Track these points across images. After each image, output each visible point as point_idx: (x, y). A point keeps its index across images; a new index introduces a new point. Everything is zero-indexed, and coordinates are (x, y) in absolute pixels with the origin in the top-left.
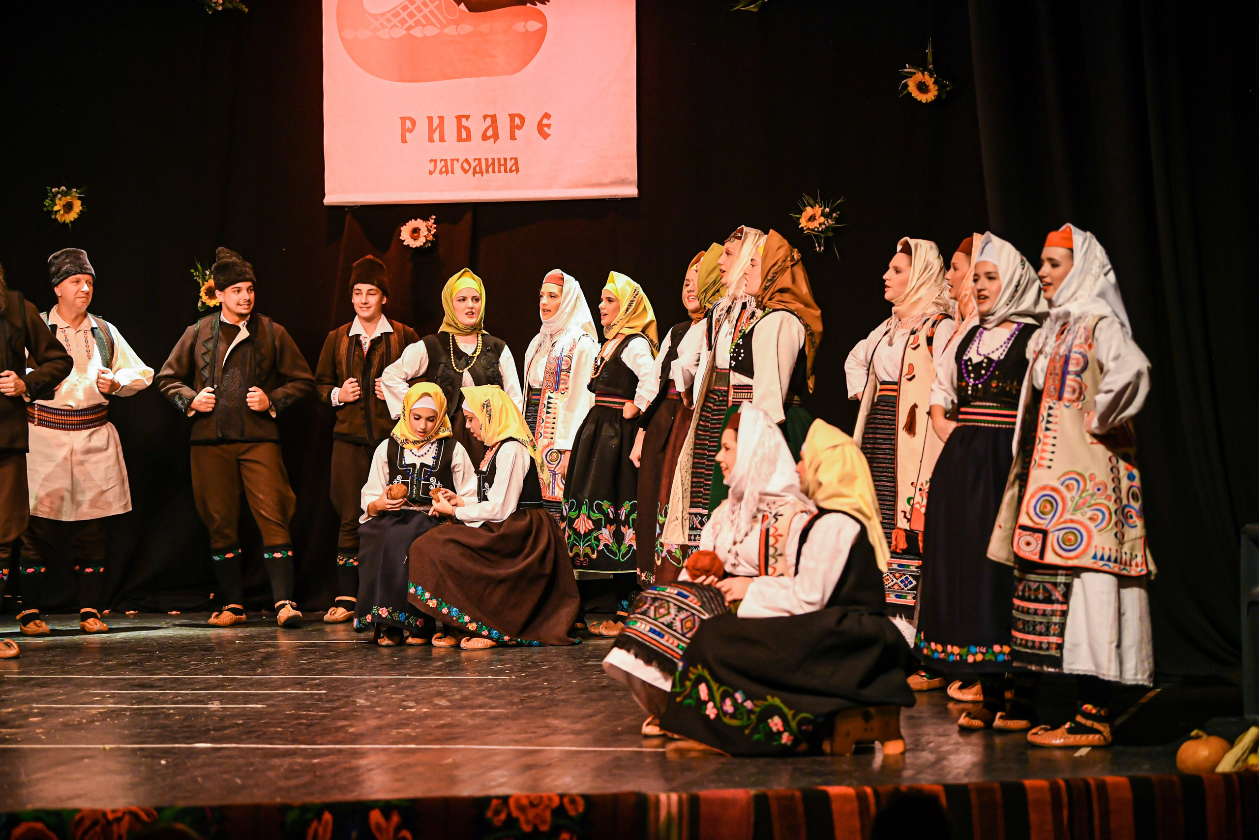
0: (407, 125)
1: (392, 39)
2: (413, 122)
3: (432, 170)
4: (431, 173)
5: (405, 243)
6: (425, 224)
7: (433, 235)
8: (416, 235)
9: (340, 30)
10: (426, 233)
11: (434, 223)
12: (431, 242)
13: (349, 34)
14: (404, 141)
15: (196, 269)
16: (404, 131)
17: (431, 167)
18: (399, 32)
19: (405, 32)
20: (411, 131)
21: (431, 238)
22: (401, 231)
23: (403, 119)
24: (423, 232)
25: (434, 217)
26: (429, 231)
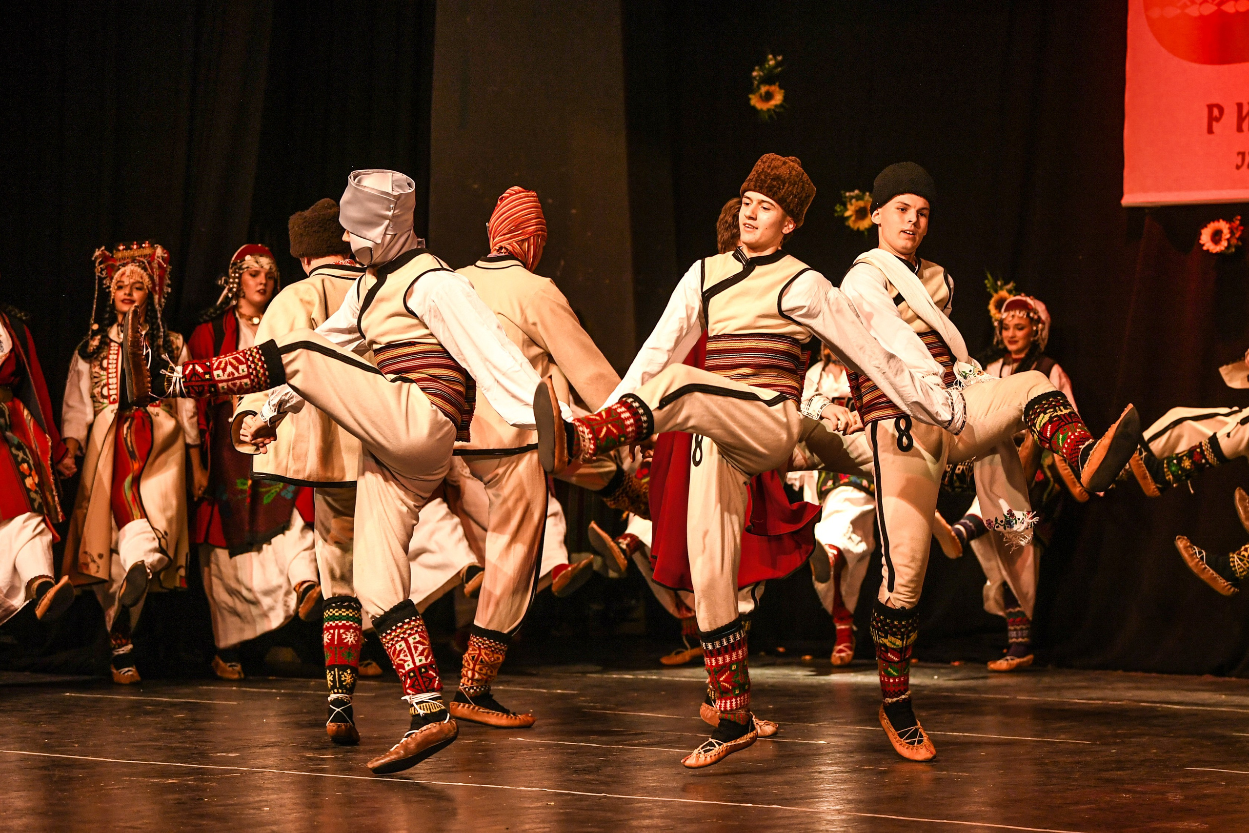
0: (1215, 113)
1: (1202, 17)
2: (1221, 110)
3: (1240, 163)
4: (1238, 167)
5: (1205, 248)
6: (1228, 226)
7: (1238, 239)
8: (1217, 238)
9: (1147, 9)
10: (1228, 236)
11: (1241, 225)
12: (1237, 247)
13: (1156, 13)
14: (1210, 131)
15: (987, 278)
16: (1212, 120)
17: (1239, 160)
18: (1209, 9)
19: (1216, 8)
20: (1218, 120)
21: (1234, 241)
22: (1201, 234)
23: (1210, 107)
24: (1226, 234)
25: (1239, 218)
26: (1232, 232)
